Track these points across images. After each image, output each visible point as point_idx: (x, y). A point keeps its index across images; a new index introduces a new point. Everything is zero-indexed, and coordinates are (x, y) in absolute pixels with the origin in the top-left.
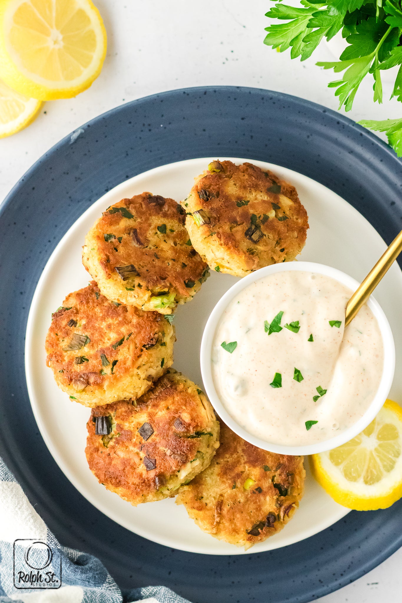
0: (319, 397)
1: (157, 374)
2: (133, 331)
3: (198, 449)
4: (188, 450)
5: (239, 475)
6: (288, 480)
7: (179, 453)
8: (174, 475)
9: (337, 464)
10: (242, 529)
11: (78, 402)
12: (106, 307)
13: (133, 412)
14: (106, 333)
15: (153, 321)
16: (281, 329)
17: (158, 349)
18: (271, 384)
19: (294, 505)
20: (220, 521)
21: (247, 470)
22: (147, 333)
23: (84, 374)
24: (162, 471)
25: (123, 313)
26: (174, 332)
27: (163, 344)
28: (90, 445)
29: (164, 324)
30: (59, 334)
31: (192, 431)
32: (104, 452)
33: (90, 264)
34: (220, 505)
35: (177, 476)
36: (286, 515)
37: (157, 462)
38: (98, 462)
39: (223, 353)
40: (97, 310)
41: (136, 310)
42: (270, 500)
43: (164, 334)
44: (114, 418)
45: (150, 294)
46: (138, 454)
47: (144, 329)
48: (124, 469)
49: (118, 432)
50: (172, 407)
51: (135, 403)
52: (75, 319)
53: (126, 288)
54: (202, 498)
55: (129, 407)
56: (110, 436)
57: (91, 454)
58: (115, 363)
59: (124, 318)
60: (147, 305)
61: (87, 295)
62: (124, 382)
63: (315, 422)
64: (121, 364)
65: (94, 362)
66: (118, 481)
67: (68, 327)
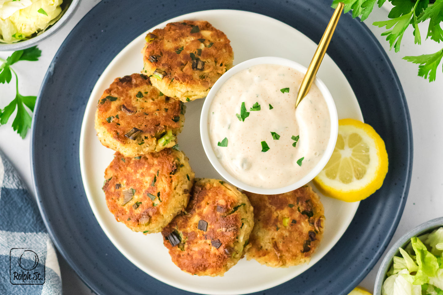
0: (296, 142)
1: (189, 186)
2: (158, 169)
3: (241, 217)
4: (235, 221)
5: (277, 220)
6: (308, 205)
7: (230, 226)
8: (236, 241)
9: (334, 178)
10: (298, 252)
11: (150, 232)
12: (133, 164)
13: (188, 219)
14: (142, 179)
15: (168, 155)
16: (248, 113)
17: (181, 170)
18: (262, 151)
19: (321, 219)
20: (281, 255)
21: (279, 214)
22: (168, 165)
23: (144, 212)
24: (226, 243)
25: (146, 161)
26: (184, 155)
27: (182, 166)
28: (173, 255)
29: (175, 153)
30: (114, 198)
31: (230, 208)
32: (184, 255)
33: (108, 142)
34: (275, 245)
35: (238, 242)
36: (320, 228)
37: (220, 240)
38: (184, 263)
39: (222, 149)
40: (129, 169)
41: (153, 154)
42: (305, 224)
43: (178, 159)
44: (178, 230)
45: (156, 139)
46: (205, 242)
47: (165, 164)
48: (203, 257)
49: (185, 237)
50: (211, 202)
51: (186, 212)
52: (118, 183)
53: (139, 144)
54: (262, 247)
55: (184, 217)
56: (182, 242)
57: (177, 261)
58: (159, 194)
59: (149, 164)
60: (157, 147)
61: (117, 163)
62: (172, 203)
63: (303, 159)
64: (163, 193)
65: (146, 201)
66: (203, 266)
67: (117, 190)
